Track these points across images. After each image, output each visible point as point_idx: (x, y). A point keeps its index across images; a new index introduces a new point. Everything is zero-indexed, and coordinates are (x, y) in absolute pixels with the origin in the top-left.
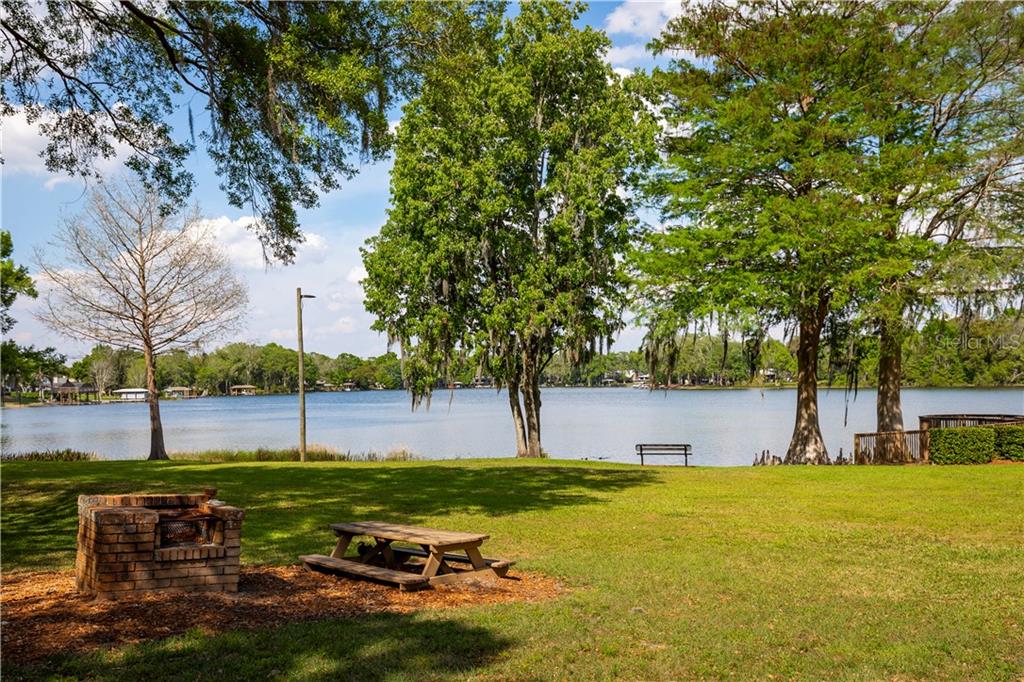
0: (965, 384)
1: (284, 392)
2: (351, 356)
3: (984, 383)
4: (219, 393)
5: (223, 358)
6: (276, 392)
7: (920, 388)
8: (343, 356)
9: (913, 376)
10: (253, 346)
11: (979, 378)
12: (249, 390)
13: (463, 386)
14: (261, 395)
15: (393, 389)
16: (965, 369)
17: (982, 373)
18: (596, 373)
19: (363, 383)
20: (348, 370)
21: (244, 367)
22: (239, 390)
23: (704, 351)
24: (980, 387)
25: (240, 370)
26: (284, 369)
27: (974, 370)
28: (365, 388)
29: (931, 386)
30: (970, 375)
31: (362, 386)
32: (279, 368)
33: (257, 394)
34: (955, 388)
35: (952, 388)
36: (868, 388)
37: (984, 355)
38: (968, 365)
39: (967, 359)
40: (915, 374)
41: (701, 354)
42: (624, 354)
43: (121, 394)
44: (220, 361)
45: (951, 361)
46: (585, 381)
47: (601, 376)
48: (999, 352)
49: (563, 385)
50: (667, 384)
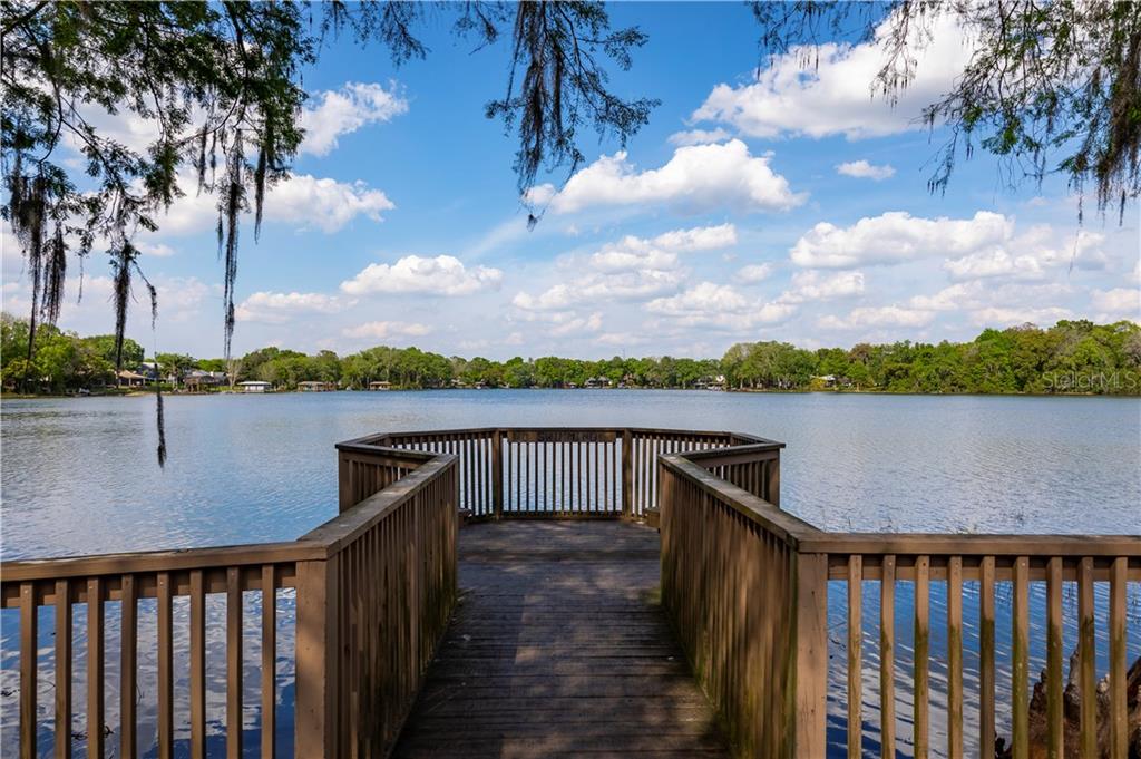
0: (1016, 391)
1: (416, 388)
2: (484, 360)
3: (1035, 391)
4: (362, 388)
5: (367, 359)
6: (409, 388)
7: (970, 394)
8: (476, 359)
9: (965, 383)
10: (394, 349)
11: (1029, 386)
12: (386, 386)
13: (577, 387)
14: (397, 389)
15: (518, 387)
16: (1017, 378)
17: (1033, 381)
18: (690, 377)
19: (492, 381)
20: (480, 371)
21: (384, 367)
22: (377, 386)
23: (772, 358)
24: (1030, 394)
25: (379, 370)
26: (417, 368)
27: (1025, 378)
28: (495, 386)
29: (981, 393)
30: (1021, 383)
31: (491, 384)
32: (413, 368)
33: (391, 389)
34: (1007, 395)
35: (1002, 394)
36: (920, 394)
37: (1035, 363)
38: (1021, 374)
39: (1018, 367)
40: (967, 381)
41: (767, 360)
42: (715, 361)
43: (244, 386)
44: (362, 361)
45: (1002, 369)
46: (681, 384)
47: (695, 380)
48: (1050, 361)
49: (662, 387)
50: (739, 387)
